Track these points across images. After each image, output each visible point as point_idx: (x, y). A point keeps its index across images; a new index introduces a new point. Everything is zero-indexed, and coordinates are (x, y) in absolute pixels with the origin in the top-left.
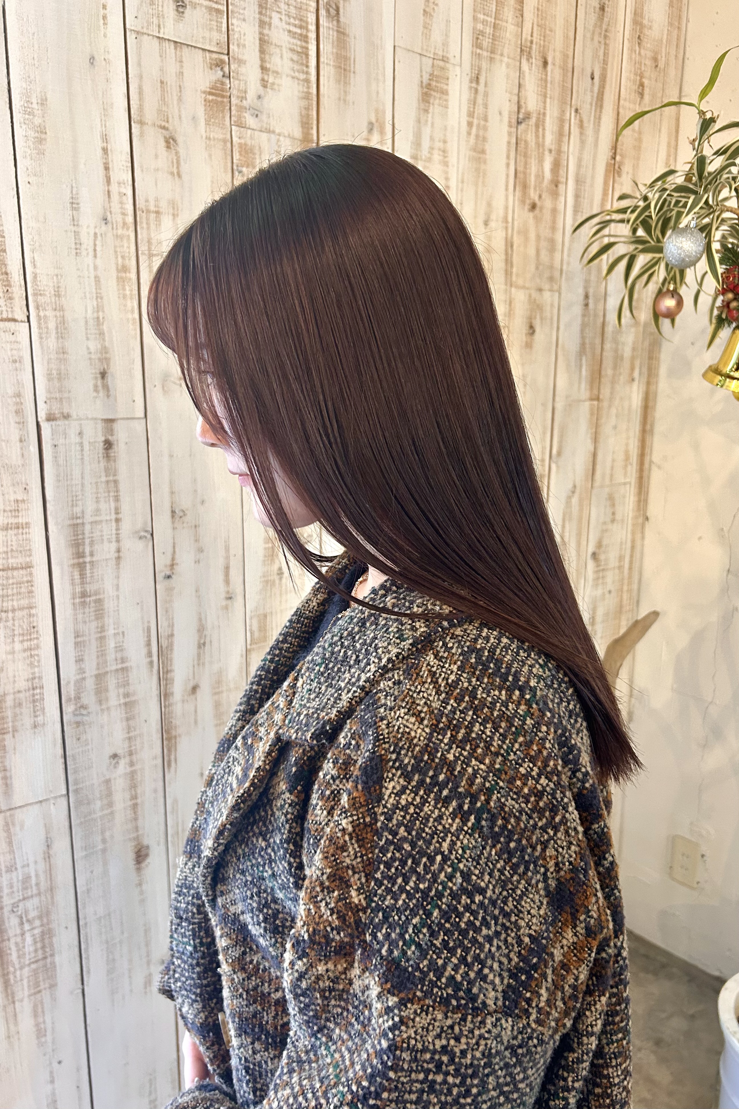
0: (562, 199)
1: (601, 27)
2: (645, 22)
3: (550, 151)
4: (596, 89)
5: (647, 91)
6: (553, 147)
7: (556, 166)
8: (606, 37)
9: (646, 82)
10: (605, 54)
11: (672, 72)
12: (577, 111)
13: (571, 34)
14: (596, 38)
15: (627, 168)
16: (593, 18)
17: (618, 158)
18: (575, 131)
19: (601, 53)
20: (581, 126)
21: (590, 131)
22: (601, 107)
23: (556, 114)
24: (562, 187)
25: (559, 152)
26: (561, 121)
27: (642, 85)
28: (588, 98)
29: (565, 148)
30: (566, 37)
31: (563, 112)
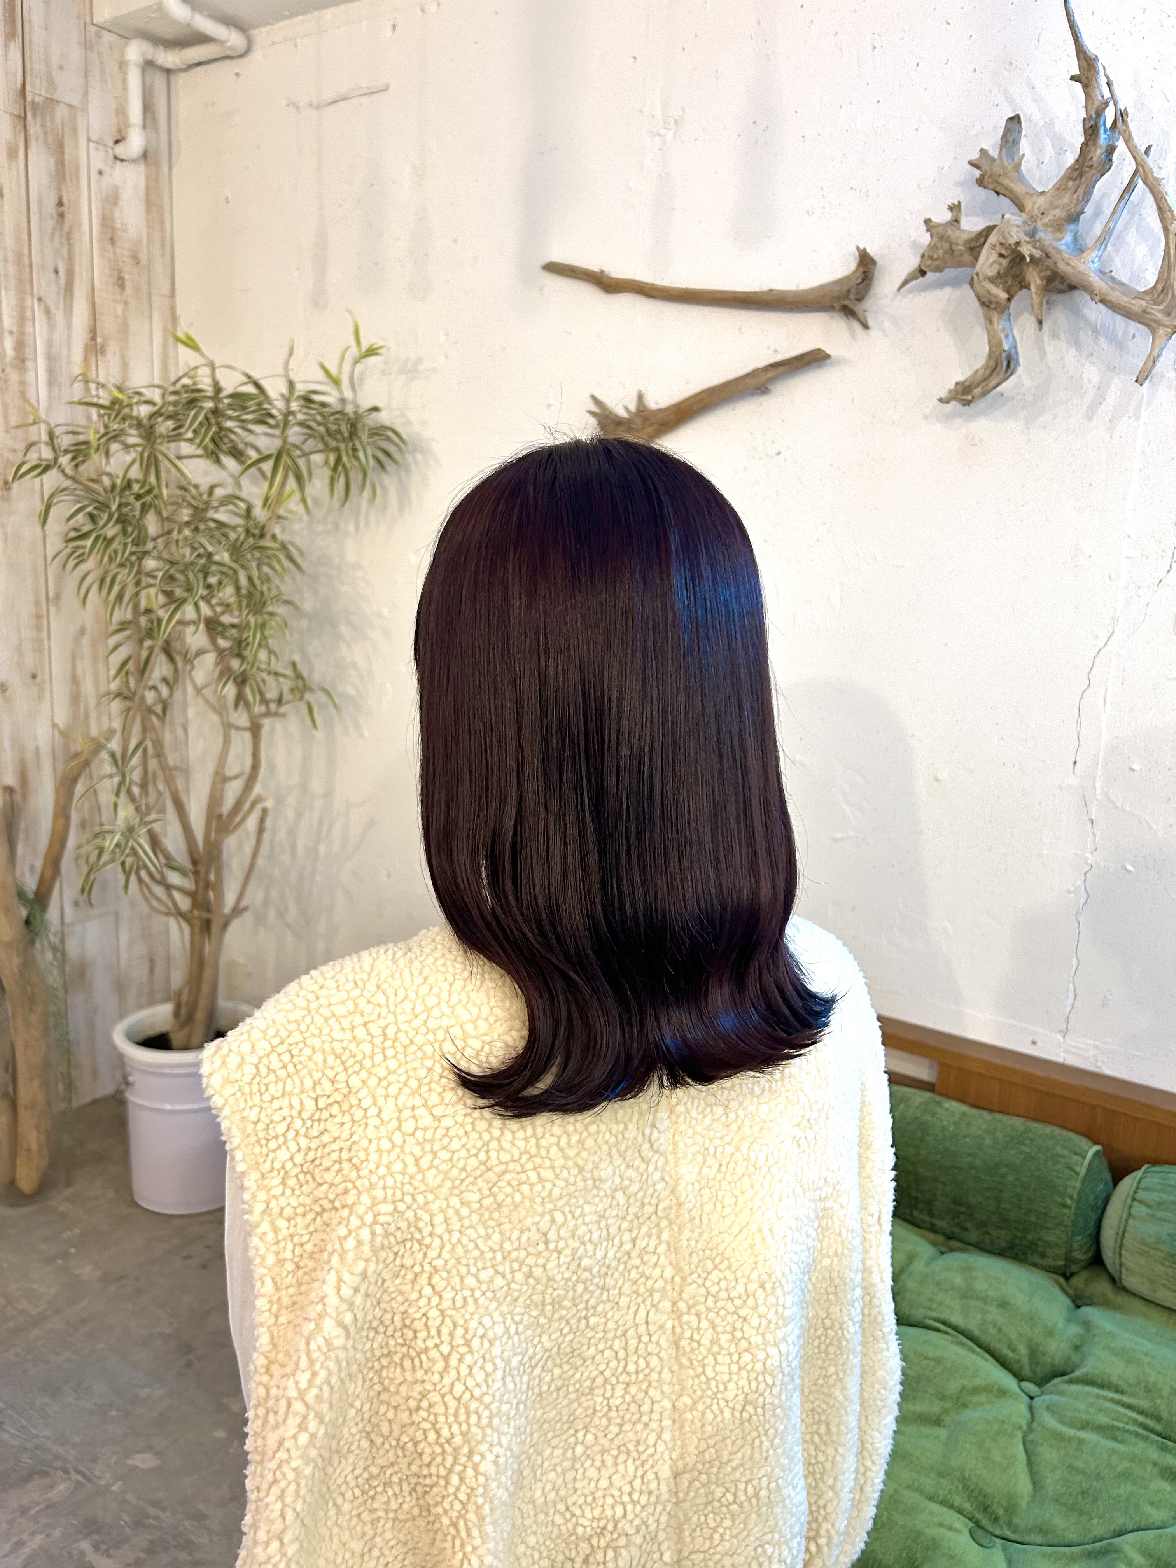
0: (31, 373)
1: (61, 229)
2: (118, 225)
3: (11, 332)
4: (62, 281)
5: (128, 284)
6: (15, 329)
7: (20, 345)
8: (68, 238)
9: (127, 277)
10: (71, 253)
11: (159, 268)
12: (40, 299)
13: (25, 236)
14: (57, 239)
15: (112, 349)
16: (50, 223)
17: (99, 340)
18: (39, 316)
19: (65, 251)
20: (47, 311)
21: (59, 316)
22: (72, 296)
23: (14, 300)
24: (29, 364)
25: (22, 333)
26: (21, 308)
27: (121, 278)
28: (53, 288)
29: (29, 329)
30: (18, 239)
31: (23, 300)
